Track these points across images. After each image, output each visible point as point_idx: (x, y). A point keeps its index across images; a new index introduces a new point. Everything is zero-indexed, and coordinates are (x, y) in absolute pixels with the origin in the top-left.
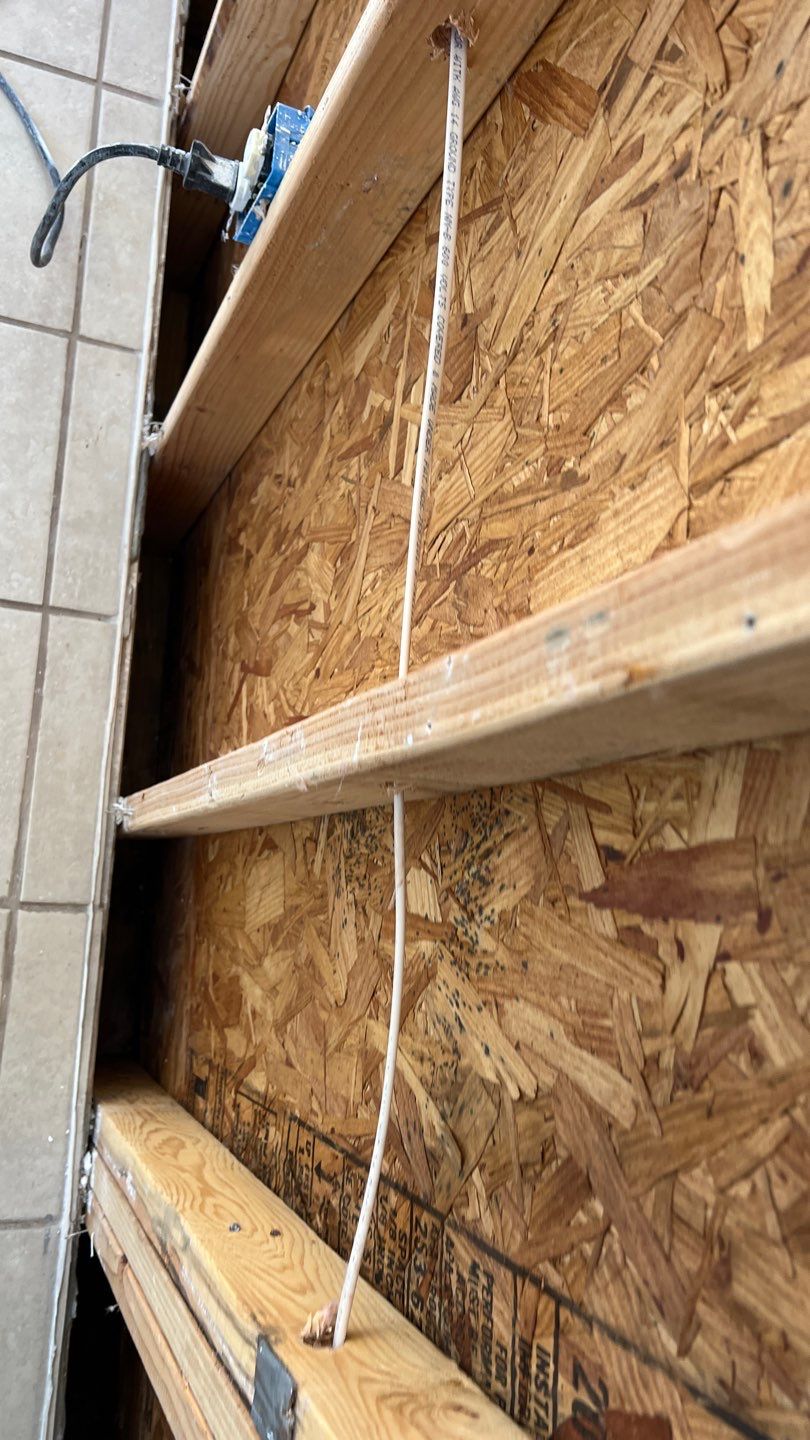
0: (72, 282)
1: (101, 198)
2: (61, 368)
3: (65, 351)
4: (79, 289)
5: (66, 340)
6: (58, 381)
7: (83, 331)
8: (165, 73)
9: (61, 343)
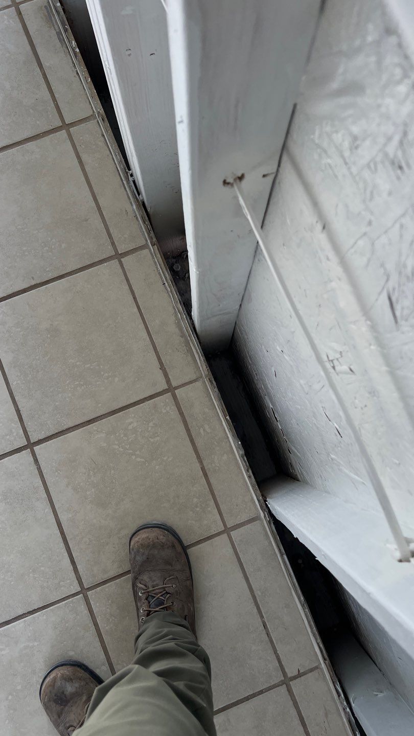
0: (271, 651)
1: (260, 594)
2: (291, 703)
3: (287, 692)
4: (275, 652)
5: (285, 685)
6: (293, 712)
7: (290, 675)
8: (252, 498)
9: (283, 689)
